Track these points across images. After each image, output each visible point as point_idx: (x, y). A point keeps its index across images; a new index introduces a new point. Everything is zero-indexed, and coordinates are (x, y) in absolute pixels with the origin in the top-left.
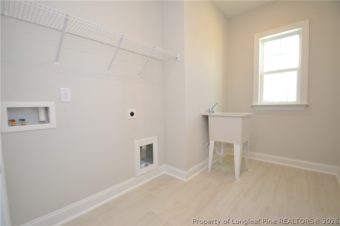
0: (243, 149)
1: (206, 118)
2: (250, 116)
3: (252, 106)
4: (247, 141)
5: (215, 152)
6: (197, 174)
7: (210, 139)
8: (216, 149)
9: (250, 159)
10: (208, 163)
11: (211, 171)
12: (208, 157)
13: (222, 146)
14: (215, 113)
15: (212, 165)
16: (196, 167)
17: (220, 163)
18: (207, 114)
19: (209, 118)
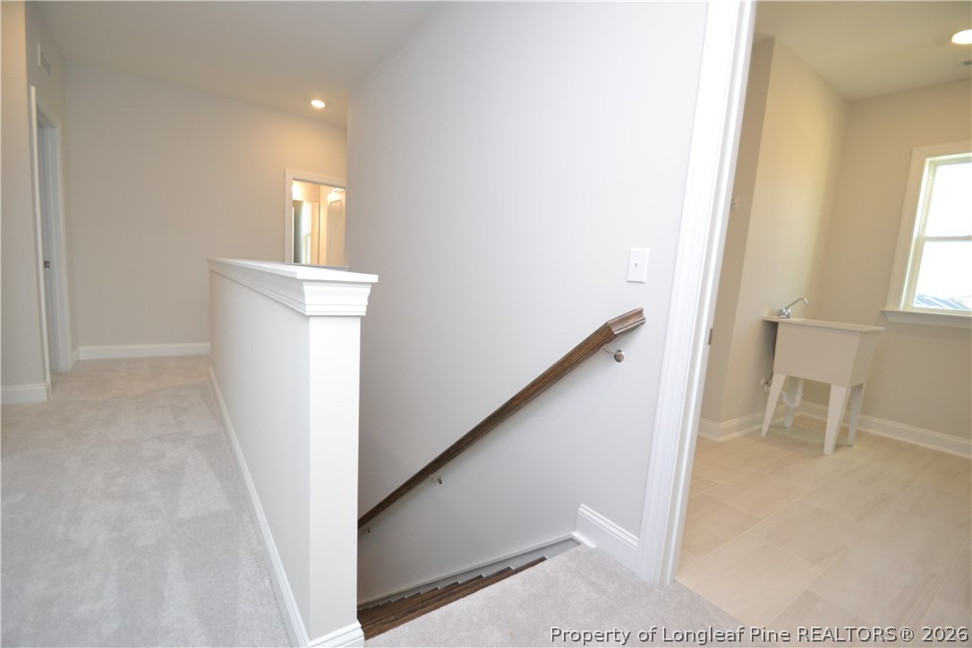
0: (848, 408)
1: (772, 328)
2: (878, 332)
3: (883, 312)
4: (861, 385)
5: (780, 402)
6: (737, 435)
7: (775, 370)
8: (785, 394)
9: (858, 431)
10: (761, 420)
11: (767, 435)
12: (764, 408)
13: (800, 389)
14: (792, 319)
15: (771, 426)
16: (736, 421)
17: (785, 428)
18: (775, 319)
19: (780, 328)
